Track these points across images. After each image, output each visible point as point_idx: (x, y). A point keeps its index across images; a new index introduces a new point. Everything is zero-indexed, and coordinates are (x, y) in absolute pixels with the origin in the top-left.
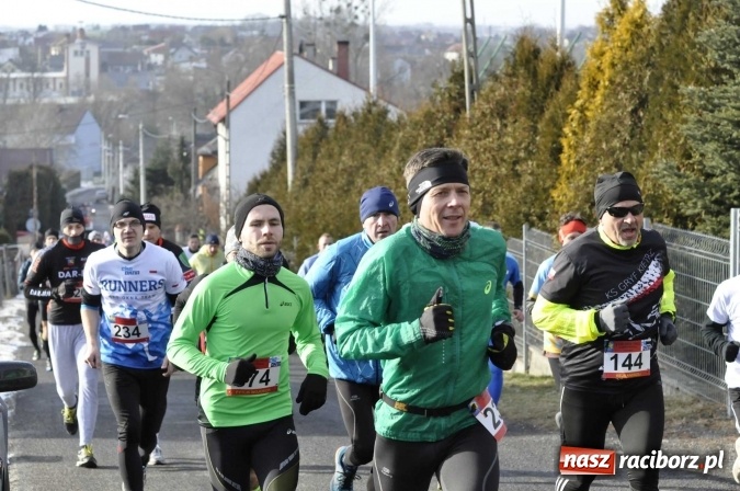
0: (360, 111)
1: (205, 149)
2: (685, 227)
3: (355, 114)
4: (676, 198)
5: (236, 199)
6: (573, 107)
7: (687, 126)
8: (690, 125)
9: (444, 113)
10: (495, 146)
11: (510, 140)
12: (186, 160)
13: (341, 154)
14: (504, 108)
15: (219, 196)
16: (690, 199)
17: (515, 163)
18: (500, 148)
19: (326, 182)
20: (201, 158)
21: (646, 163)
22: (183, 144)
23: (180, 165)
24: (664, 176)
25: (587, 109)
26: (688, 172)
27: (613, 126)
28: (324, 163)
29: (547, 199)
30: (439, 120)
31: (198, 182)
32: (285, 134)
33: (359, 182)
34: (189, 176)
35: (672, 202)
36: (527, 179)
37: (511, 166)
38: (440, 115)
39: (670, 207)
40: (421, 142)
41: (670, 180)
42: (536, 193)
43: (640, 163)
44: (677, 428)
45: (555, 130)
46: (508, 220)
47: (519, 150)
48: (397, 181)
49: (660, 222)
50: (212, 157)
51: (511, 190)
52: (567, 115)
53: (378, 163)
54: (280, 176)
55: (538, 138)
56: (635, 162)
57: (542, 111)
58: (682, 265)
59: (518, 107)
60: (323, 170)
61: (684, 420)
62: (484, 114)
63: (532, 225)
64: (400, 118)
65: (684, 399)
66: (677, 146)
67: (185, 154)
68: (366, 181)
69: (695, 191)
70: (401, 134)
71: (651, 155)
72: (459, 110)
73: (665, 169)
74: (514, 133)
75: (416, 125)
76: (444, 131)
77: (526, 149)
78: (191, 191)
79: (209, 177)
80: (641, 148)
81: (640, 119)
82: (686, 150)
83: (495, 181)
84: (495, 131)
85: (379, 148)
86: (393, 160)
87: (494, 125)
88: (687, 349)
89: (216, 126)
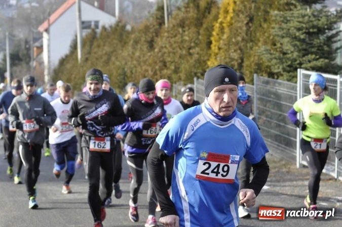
0: (113, 26)
1: (37, 44)
2: (273, 78)
3: (111, 27)
4: (270, 64)
5: (53, 67)
6: (217, 22)
7: (275, 30)
8: (276, 30)
9: (154, 26)
10: (180, 40)
11: (187, 38)
12: (28, 49)
13: (104, 45)
14: (184, 23)
15: (44, 66)
16: (276, 64)
17: (190, 49)
18: (182, 42)
19: (97, 59)
20: (35, 49)
21: (254, 48)
22: (27, 42)
23: (25, 52)
24: (263, 54)
25: (223, 23)
26: (275, 52)
27: (237, 31)
28: (96, 50)
29: (205, 66)
30: (151, 29)
31: (34, 60)
32: (76, 36)
33: (113, 59)
34: (30, 57)
35: (267, 67)
36: (196, 56)
37: (187, 50)
38: (152, 26)
39: (266, 69)
40: (143, 39)
41: (266, 56)
42: (200, 63)
43: (251, 48)
44: (274, 173)
45: (208, 33)
46: (187, 76)
47: (191, 43)
48: (132, 58)
49: (262, 75)
50: (40, 48)
51: (188, 61)
52: (213, 26)
53: (122, 50)
54: (74, 57)
55: (200, 37)
56: (249, 48)
57: (201, 24)
58: (272, 96)
59: (191, 23)
60: (95, 53)
61: (277, 169)
62: (174, 26)
63: (198, 78)
64: (133, 28)
65: (276, 160)
66: (269, 39)
67: (27, 46)
68: (117, 58)
69: (278, 61)
70: (133, 36)
71: (257, 45)
72: (161, 23)
73: (264, 51)
74: (189, 35)
75: (140, 31)
76: (154, 34)
77: (194, 42)
78: (31, 63)
79: (39, 57)
80: (252, 41)
81: (250, 27)
82: (274, 42)
83: (180, 57)
84: (179, 33)
85: (123, 43)
86: (130, 48)
87: (179, 31)
88: (276, 136)
89: (42, 33)
